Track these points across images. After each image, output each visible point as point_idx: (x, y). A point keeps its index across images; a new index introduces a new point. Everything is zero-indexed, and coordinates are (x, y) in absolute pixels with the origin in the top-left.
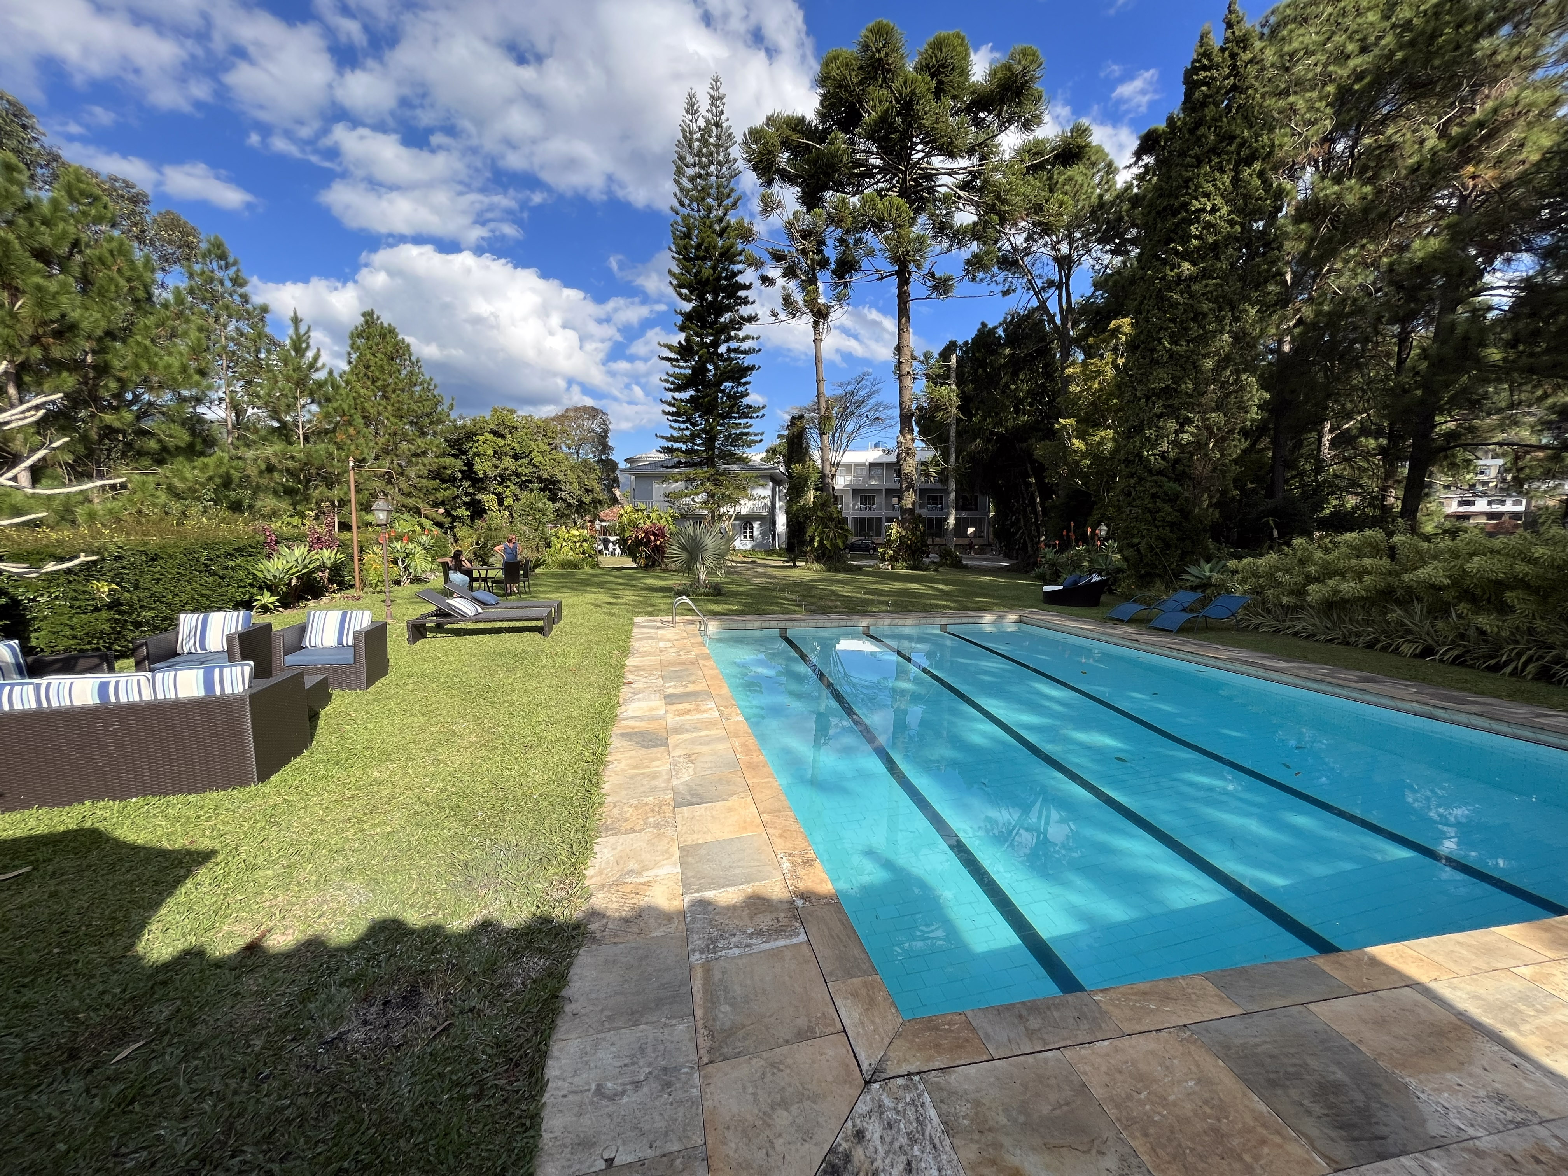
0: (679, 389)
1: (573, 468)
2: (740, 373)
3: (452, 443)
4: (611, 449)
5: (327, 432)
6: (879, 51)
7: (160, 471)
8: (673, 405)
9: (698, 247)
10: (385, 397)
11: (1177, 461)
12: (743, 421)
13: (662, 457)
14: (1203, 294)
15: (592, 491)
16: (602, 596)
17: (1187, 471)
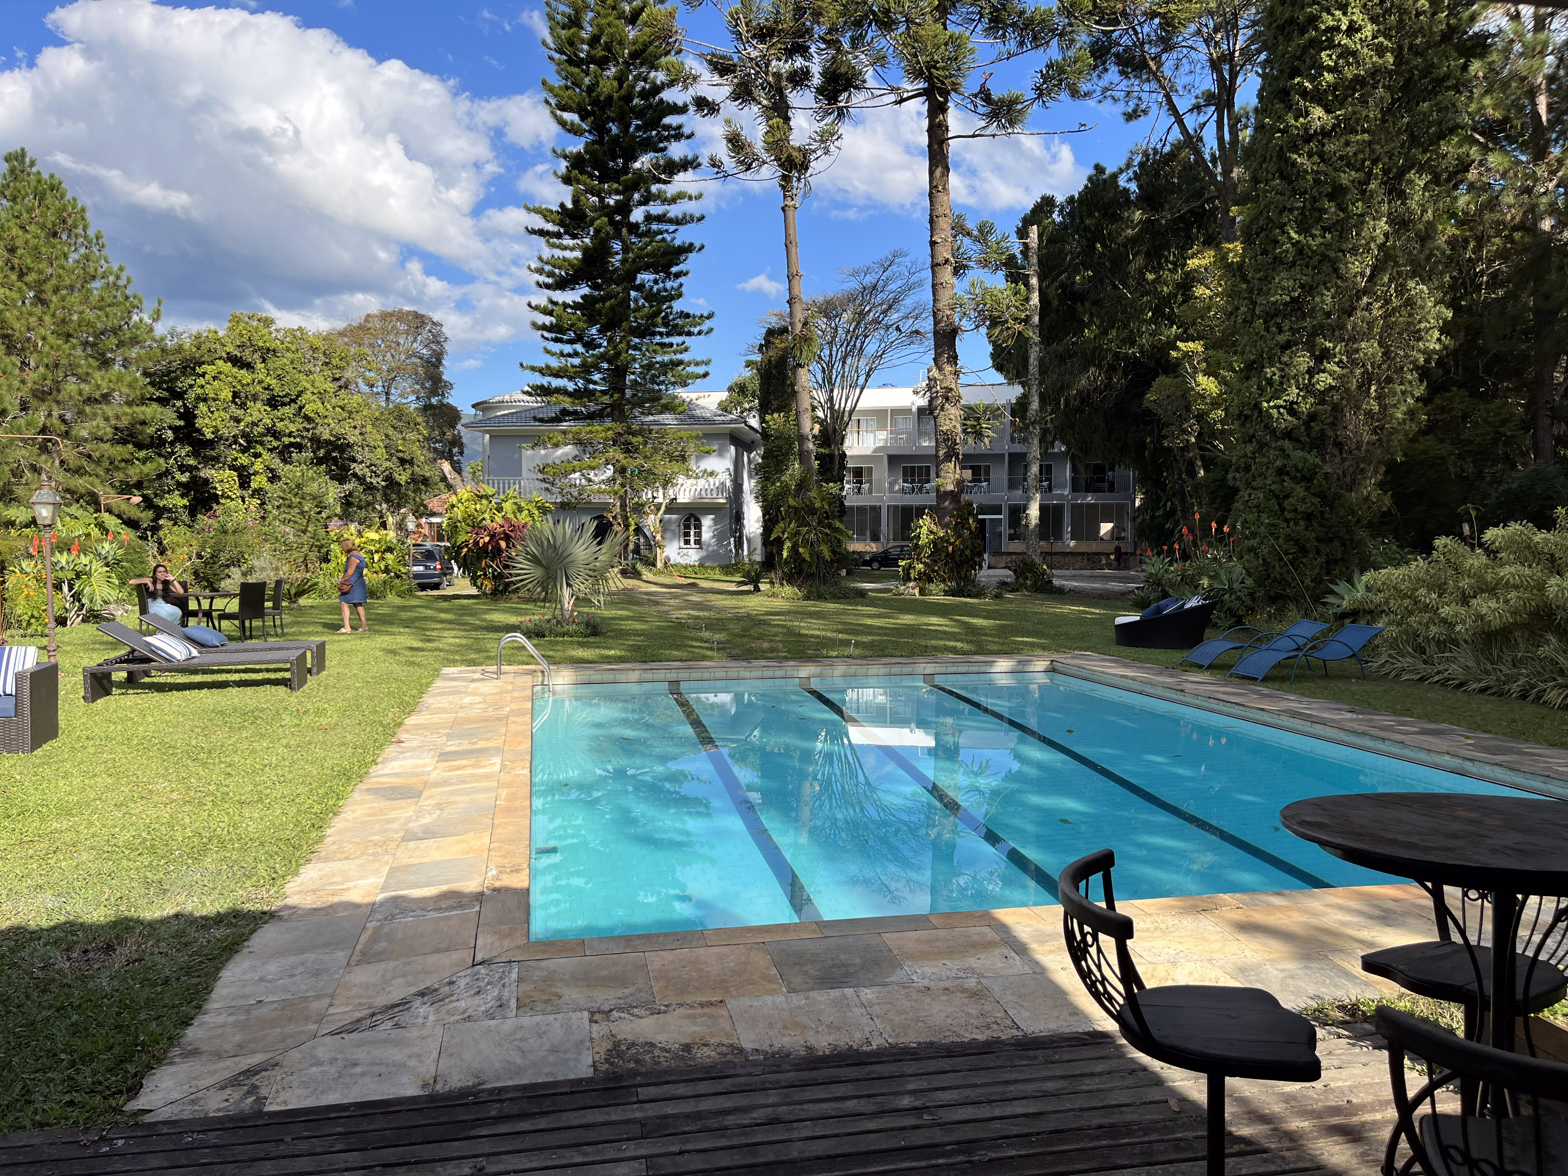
0: (561, 284)
1: (375, 421)
2: (668, 257)
3: (157, 379)
4: (449, 385)
8: (550, 313)
9: (594, 41)
10: (40, 300)
11: (1312, 417)
12: (676, 340)
13: (532, 402)
14: (1341, 158)
15: (411, 462)
16: (405, 639)
17: (1330, 433)
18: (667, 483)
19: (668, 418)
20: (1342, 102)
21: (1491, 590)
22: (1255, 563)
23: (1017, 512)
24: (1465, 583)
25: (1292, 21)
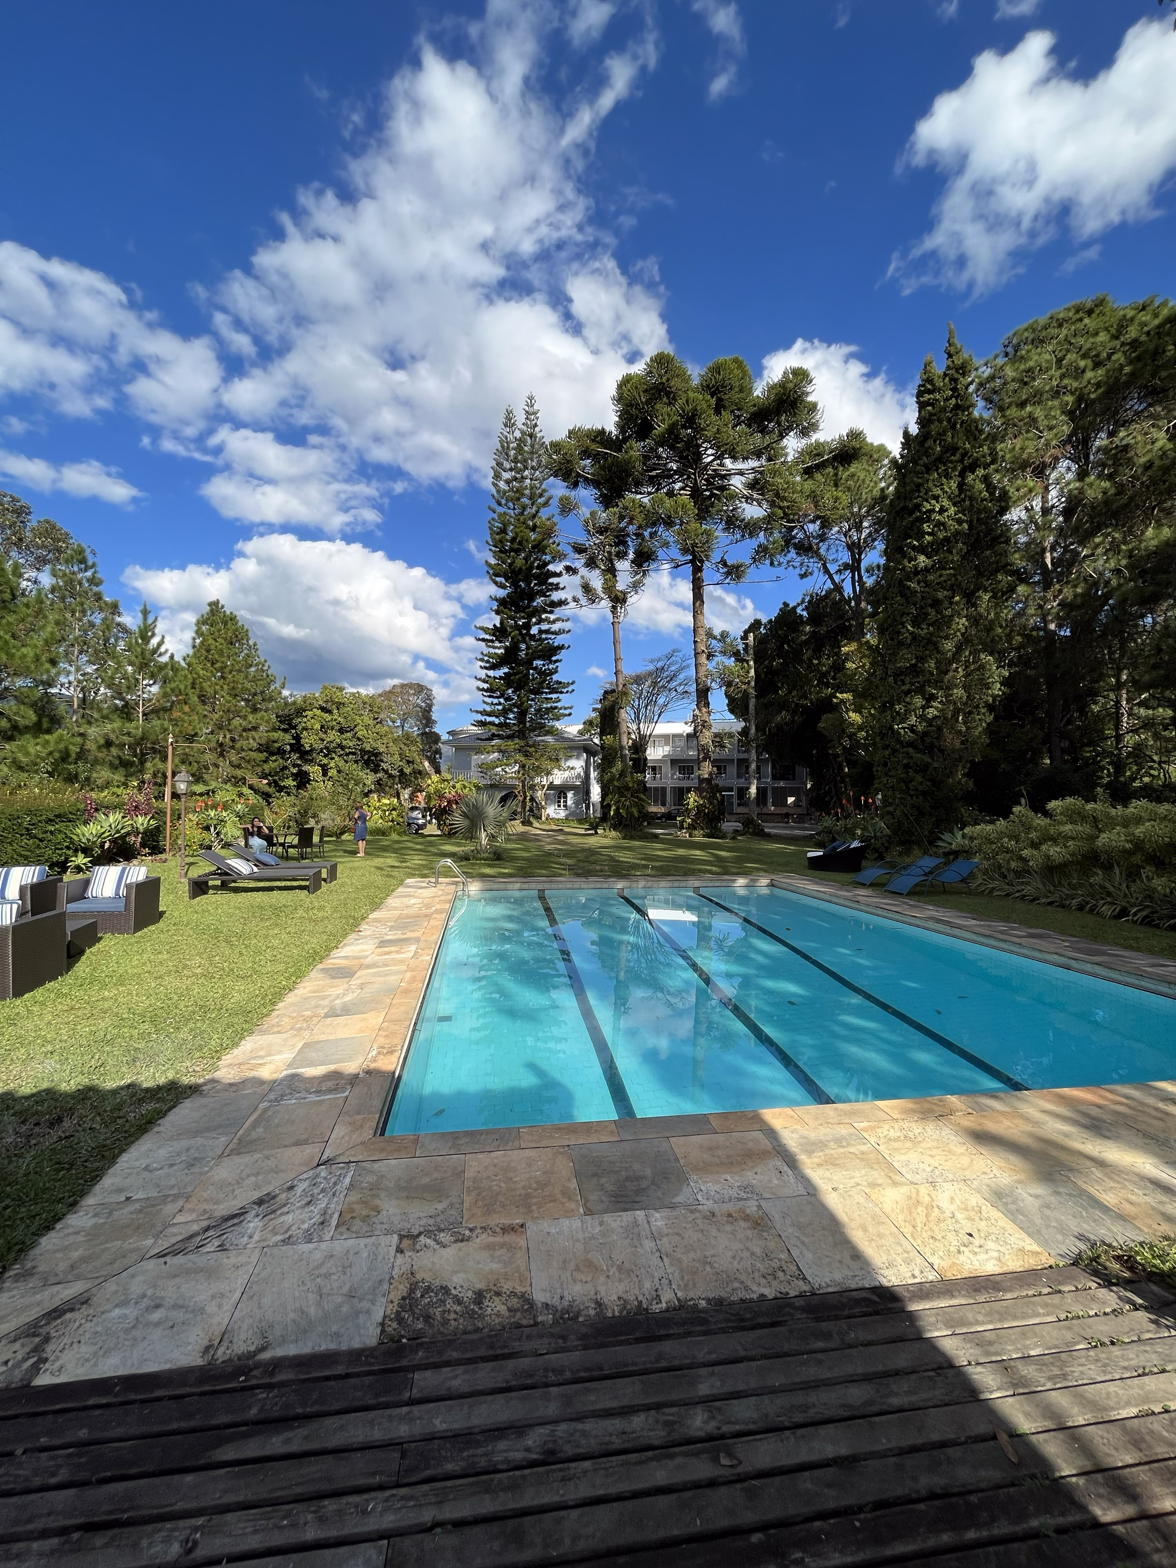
0: (493, 667)
1: (395, 741)
2: (550, 652)
3: (282, 719)
4: (435, 722)
5: (165, 710)
6: (661, 376)
7: (7, 747)
8: (487, 682)
9: (513, 540)
10: (222, 677)
11: (925, 734)
12: (554, 696)
13: (475, 730)
14: (938, 584)
15: (413, 762)
16: (391, 860)
17: (936, 743)
18: (548, 773)
19: (549, 738)
20: (937, 552)
21: (1054, 840)
22: (892, 821)
23: (743, 792)
24: (1033, 835)
25: (905, 508)
